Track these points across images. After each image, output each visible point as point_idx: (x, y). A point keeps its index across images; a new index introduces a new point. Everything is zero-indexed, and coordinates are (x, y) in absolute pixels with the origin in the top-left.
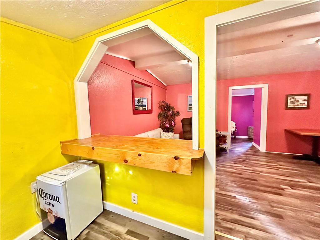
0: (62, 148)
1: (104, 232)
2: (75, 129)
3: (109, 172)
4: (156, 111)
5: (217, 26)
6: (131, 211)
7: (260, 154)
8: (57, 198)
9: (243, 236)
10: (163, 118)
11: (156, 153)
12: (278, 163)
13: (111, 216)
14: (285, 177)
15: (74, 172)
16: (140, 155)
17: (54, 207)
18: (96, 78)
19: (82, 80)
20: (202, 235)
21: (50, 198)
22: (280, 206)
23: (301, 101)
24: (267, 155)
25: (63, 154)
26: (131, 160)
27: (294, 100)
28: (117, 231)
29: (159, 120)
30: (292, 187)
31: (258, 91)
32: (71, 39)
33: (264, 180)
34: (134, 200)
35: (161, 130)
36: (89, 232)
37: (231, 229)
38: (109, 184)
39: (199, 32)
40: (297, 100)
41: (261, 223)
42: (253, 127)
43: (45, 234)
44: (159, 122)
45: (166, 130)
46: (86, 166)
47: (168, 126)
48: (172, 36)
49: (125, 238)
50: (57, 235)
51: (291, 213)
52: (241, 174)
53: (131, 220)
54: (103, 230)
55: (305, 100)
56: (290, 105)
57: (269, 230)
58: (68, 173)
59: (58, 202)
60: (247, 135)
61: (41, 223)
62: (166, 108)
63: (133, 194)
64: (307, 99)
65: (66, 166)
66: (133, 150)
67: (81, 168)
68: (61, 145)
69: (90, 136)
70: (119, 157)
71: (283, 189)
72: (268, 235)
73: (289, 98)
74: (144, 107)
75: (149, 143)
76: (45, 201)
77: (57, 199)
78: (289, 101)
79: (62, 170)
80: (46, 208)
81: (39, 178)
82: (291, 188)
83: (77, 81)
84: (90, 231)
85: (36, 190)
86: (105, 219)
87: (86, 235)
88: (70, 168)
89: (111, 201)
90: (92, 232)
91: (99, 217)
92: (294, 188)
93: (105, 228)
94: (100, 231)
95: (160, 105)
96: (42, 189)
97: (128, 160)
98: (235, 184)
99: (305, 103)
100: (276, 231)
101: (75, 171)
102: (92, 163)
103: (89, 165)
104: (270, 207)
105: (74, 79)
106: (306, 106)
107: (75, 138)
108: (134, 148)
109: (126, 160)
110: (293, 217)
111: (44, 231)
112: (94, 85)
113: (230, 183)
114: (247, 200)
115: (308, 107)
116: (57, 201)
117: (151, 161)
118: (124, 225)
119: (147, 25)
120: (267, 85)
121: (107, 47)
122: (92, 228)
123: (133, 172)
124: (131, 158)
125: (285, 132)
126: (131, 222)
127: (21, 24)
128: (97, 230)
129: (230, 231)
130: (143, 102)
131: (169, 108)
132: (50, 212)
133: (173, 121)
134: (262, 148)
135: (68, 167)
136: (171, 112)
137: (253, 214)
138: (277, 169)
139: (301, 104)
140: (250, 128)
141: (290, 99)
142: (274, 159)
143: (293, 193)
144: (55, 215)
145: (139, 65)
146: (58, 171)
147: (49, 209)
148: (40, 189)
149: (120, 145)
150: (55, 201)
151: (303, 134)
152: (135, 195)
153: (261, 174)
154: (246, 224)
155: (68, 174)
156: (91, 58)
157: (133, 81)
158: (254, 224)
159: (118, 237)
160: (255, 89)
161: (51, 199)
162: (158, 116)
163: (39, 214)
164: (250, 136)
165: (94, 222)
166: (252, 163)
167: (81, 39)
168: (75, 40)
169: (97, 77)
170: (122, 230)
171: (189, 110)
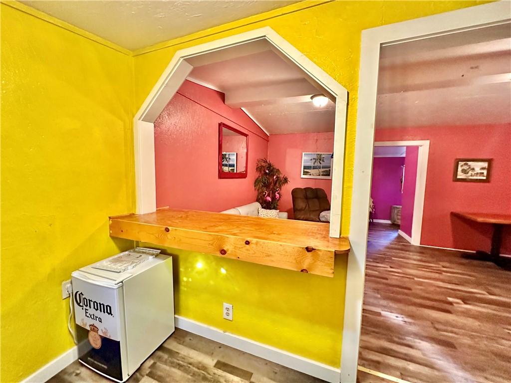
0: (111, 227)
1: (179, 364)
2: (132, 197)
3: (186, 268)
4: (252, 175)
5: (381, 44)
6: (222, 332)
7: (412, 249)
8: (108, 308)
9: (398, 373)
10: (262, 187)
11: (274, 240)
12: (441, 263)
13: (187, 339)
14: (454, 285)
15: (133, 267)
16: (247, 243)
17: (101, 322)
18: (167, 117)
19: (146, 119)
20: (338, 371)
21: (94, 308)
22: (450, 329)
23: (478, 170)
24: (422, 251)
25: (112, 237)
26: (232, 251)
27: (468, 167)
28: (200, 363)
29: (255, 189)
30: (465, 301)
31: (413, 150)
32: (133, 50)
33: (421, 289)
34: (228, 314)
35: (258, 205)
36: (155, 363)
37: (378, 362)
38: (186, 289)
39: (350, 52)
40: (472, 167)
41: (424, 355)
42: (401, 207)
43: (83, 365)
44: (256, 193)
45: (267, 206)
46: (151, 257)
47: (269, 199)
48: (306, 55)
49: (214, 374)
50: (106, 367)
51: (467, 341)
52: (387, 279)
53: (221, 346)
54: (178, 361)
55: (483, 169)
56: (461, 175)
57: (435, 364)
58: (124, 268)
59: (110, 313)
60: (389, 219)
61: (76, 347)
62: (268, 171)
63: (226, 305)
64: (487, 167)
65: (119, 257)
66: (235, 234)
67: (145, 261)
68: (111, 222)
69: (154, 209)
70: (212, 245)
71: (451, 303)
72: (436, 373)
73: (461, 163)
74: (231, 168)
75: (256, 225)
76: (86, 312)
77: (108, 310)
78: (460, 169)
79: (113, 262)
80: (87, 323)
81: (75, 274)
82: (463, 301)
83: (139, 119)
84: (156, 361)
85: (70, 294)
86: (180, 344)
87: (150, 368)
88: (125, 261)
89: (186, 316)
90: (158, 364)
91: (168, 341)
92: (468, 302)
93: (180, 357)
94: (172, 363)
95: (258, 165)
96: (81, 293)
97: (228, 250)
98: (378, 293)
99: (483, 173)
100: (448, 367)
101: (136, 265)
102: (160, 253)
103: (156, 256)
104: (434, 331)
105: (133, 116)
106: (485, 178)
107: (131, 212)
108: (235, 231)
109: (223, 250)
110: (470, 346)
111: (79, 360)
112: (163, 127)
113: (371, 292)
114: (398, 318)
115: (487, 181)
116: (107, 312)
117: (266, 252)
118: (211, 354)
119: (265, 36)
120: (428, 142)
121: (192, 67)
122: (160, 358)
123: (227, 270)
124: (232, 247)
125: (451, 216)
126: (221, 349)
127: (56, 20)
128: (168, 361)
129: (378, 365)
130: (229, 159)
131: (272, 171)
132: (93, 330)
133: (277, 191)
134: (415, 239)
135: (122, 259)
136: (275, 177)
137: (409, 340)
138: (440, 272)
139: (477, 173)
140: (394, 208)
141: (462, 166)
142: (433, 258)
143: (466, 309)
144: (102, 335)
145: (232, 100)
146: (105, 263)
147: (93, 325)
148: (78, 292)
149: (212, 226)
150: (104, 312)
151: (480, 220)
152: (230, 306)
153: (416, 279)
154: (402, 356)
155: (124, 270)
156: (166, 83)
157: (221, 125)
158: (413, 356)
159: (203, 372)
160: (408, 147)
161: (97, 310)
162: (255, 183)
163: (73, 332)
164: (395, 221)
165: (161, 348)
166: (401, 261)
167: (149, 51)
168: (138, 52)
169: (169, 115)
170: (210, 362)
171: (303, 176)
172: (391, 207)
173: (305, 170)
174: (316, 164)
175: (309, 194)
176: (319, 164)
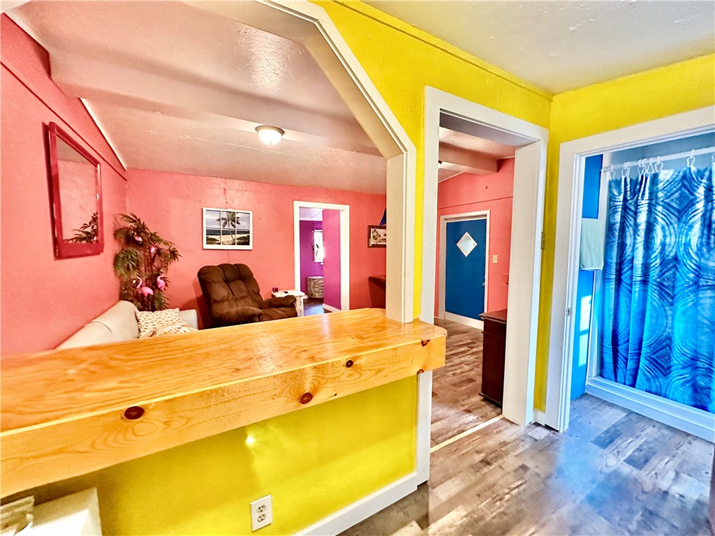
4: (110, 247)
16: (350, 364)
20: (414, 474)
27: (376, 234)
34: (261, 518)
40: (379, 234)
47: (148, 291)
56: (372, 242)
62: (140, 239)
63: (258, 504)
78: (372, 235)
109: (307, 394)
117: (376, 367)
120: (348, 207)
125: (369, 281)
133: (159, 275)
136: (153, 249)
140: (310, 280)
141: (373, 232)
152: (266, 500)
157: (51, 130)
162: (115, 264)
164: (312, 295)
171: (206, 246)
172: (306, 278)
173: (210, 237)
174: (227, 227)
175: (229, 275)
176: (231, 227)
